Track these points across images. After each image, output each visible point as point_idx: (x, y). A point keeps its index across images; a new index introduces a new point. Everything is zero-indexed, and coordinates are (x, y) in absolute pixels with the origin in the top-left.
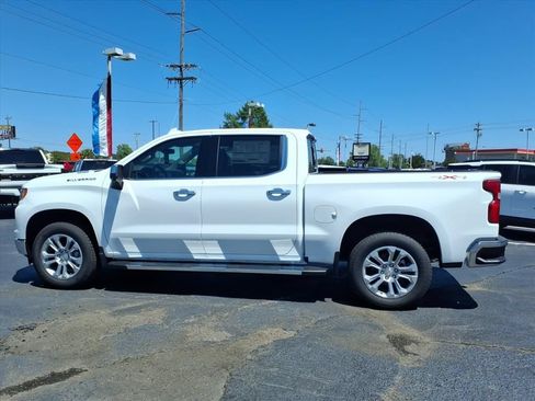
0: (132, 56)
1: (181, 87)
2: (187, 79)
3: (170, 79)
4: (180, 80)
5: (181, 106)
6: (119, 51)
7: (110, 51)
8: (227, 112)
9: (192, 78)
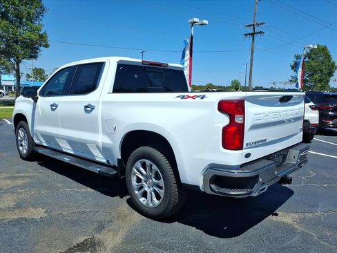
0: (206, 22)
1: (253, 39)
2: (257, 33)
3: (246, 35)
4: (253, 35)
5: (252, 52)
6: (196, 20)
7: (191, 21)
8: (297, 54)
9: (261, 32)
